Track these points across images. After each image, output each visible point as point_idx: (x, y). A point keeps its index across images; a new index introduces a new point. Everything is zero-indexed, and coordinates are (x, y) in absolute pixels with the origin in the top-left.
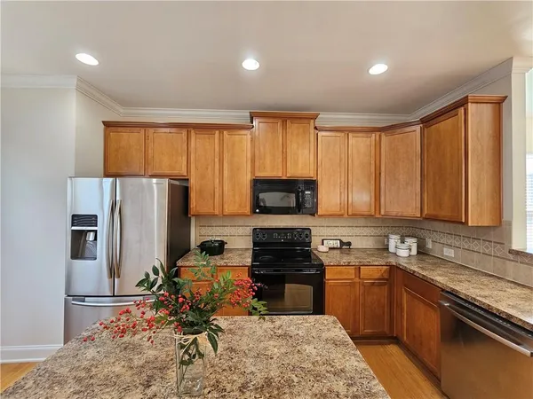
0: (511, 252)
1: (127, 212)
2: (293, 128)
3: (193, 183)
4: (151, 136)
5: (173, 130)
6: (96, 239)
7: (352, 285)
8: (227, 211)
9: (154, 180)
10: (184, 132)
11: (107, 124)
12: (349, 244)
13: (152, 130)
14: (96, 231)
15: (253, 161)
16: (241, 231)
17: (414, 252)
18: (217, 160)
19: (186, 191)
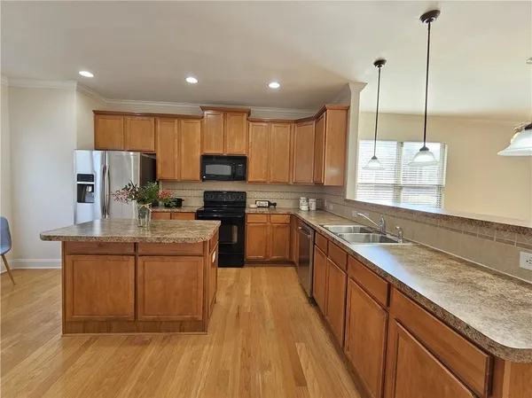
0: (346, 200)
1: (113, 173)
2: (232, 119)
3: (159, 157)
4: (128, 122)
5: (145, 118)
6: (93, 191)
7: (265, 226)
8: (183, 177)
9: (132, 153)
10: (153, 119)
11: (96, 113)
12: (275, 204)
13: (129, 118)
14: (93, 185)
15: (202, 142)
16: (196, 193)
17: (313, 208)
18: (176, 140)
19: (154, 162)
